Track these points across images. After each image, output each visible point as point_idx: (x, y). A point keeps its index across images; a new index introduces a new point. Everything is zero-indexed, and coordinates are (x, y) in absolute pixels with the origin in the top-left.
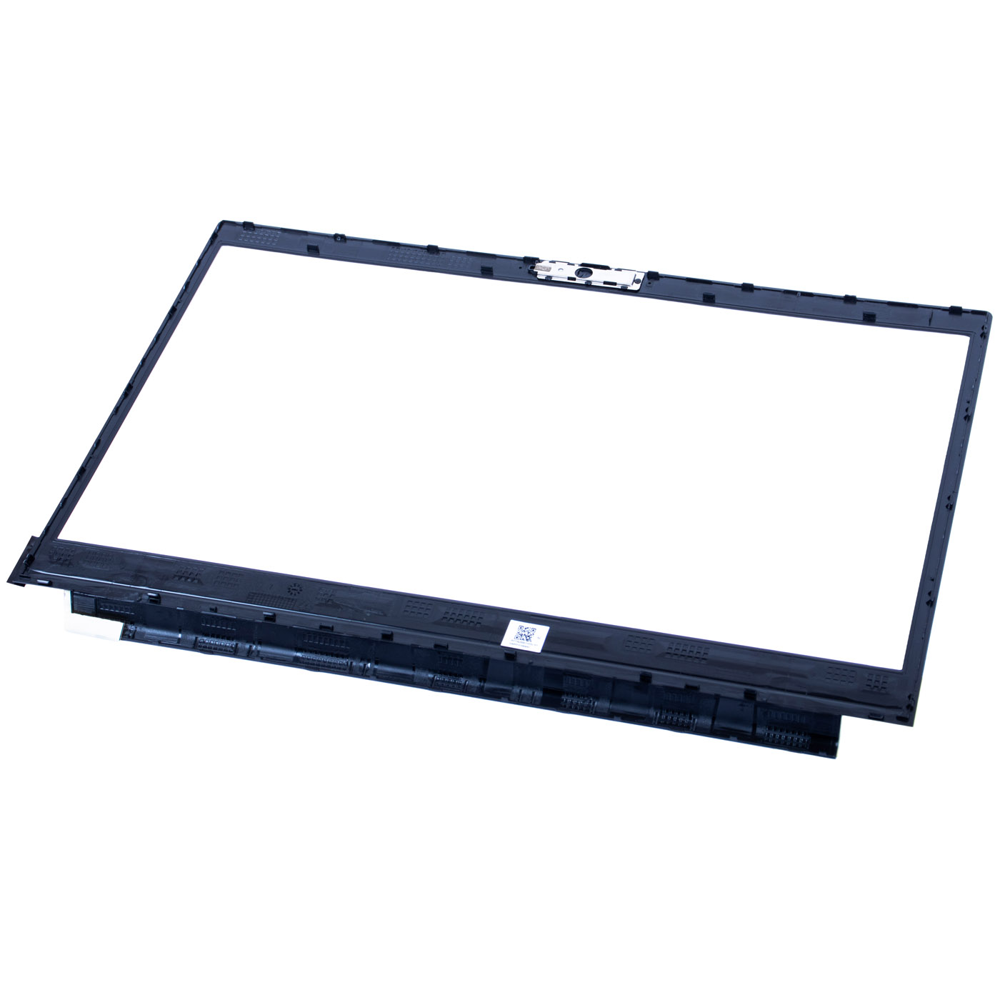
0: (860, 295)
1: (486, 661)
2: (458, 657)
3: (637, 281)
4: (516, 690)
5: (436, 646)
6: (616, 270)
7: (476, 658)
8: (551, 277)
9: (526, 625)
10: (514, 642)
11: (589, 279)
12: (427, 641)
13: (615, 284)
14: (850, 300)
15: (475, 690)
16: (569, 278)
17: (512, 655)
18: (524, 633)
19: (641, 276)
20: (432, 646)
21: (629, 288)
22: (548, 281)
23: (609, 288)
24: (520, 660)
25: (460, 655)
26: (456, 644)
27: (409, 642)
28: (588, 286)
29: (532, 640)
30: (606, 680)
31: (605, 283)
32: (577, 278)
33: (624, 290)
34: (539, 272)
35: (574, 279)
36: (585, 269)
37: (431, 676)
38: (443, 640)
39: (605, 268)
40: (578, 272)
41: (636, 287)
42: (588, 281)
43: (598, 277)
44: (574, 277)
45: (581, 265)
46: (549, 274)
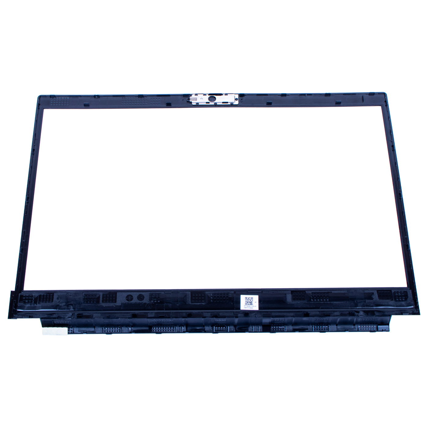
3: (236, 99)
6: (225, 95)
9: (248, 296)
10: (246, 307)
11: (215, 101)
13: (227, 103)
16: (206, 103)
18: (248, 301)
19: (237, 97)
21: (234, 104)
22: (198, 106)
23: (225, 105)
24: (251, 315)
28: (216, 105)
29: (253, 304)
31: (223, 103)
33: (232, 105)
34: (193, 101)
35: (209, 103)
36: (212, 97)
39: (221, 95)
40: (209, 99)
41: (237, 103)
42: (215, 103)
43: (219, 100)
44: (209, 101)
45: (210, 94)
46: (197, 102)
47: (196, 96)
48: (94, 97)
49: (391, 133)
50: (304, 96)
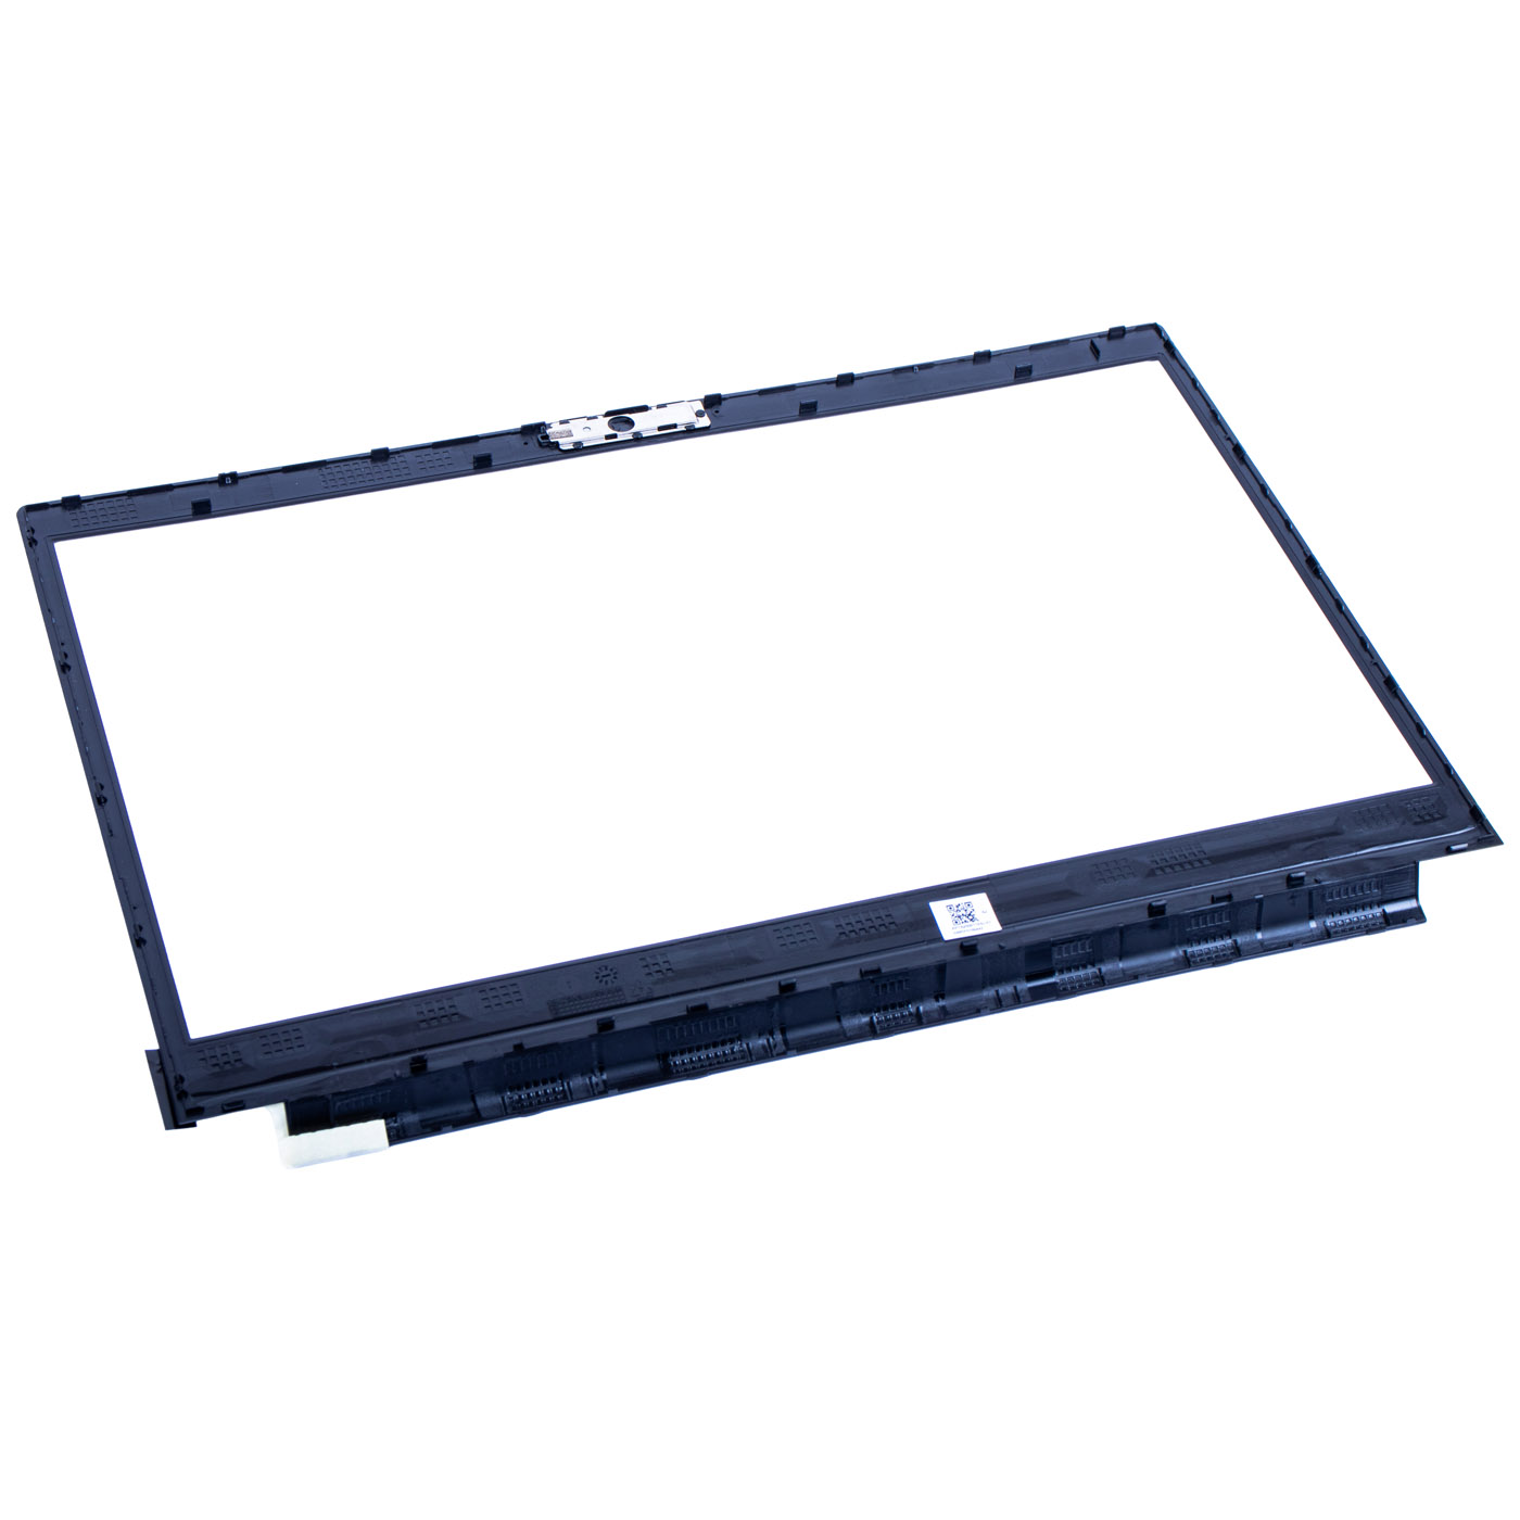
0: (995, 346)
1: (941, 969)
2: (903, 976)
3: (699, 414)
4: (989, 993)
5: (863, 974)
6: (659, 407)
7: (927, 969)
8: (580, 443)
9: (954, 902)
10: (958, 930)
11: (634, 430)
12: (849, 971)
13: (675, 426)
14: (983, 357)
15: (936, 1015)
16: (607, 437)
17: (967, 947)
18: (960, 914)
19: (700, 407)
20: (857, 976)
21: (697, 426)
22: (579, 450)
23: (668, 434)
24: (982, 949)
25: (905, 973)
26: (890, 960)
27: (825, 982)
28: (639, 440)
29: (975, 919)
30: (1109, 931)
31: (660, 429)
32: (618, 433)
33: (691, 432)
34: (560, 441)
35: (615, 436)
36: (620, 418)
37: (865, 1019)
38: (868, 962)
39: (644, 409)
40: (612, 424)
41: (705, 422)
42: (635, 433)
43: (644, 424)
44: (612, 432)
45: (608, 414)
46: (576, 438)
47: (565, 427)
48: (217, 485)
49: (1217, 418)
50: (910, 374)
